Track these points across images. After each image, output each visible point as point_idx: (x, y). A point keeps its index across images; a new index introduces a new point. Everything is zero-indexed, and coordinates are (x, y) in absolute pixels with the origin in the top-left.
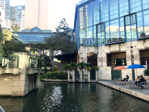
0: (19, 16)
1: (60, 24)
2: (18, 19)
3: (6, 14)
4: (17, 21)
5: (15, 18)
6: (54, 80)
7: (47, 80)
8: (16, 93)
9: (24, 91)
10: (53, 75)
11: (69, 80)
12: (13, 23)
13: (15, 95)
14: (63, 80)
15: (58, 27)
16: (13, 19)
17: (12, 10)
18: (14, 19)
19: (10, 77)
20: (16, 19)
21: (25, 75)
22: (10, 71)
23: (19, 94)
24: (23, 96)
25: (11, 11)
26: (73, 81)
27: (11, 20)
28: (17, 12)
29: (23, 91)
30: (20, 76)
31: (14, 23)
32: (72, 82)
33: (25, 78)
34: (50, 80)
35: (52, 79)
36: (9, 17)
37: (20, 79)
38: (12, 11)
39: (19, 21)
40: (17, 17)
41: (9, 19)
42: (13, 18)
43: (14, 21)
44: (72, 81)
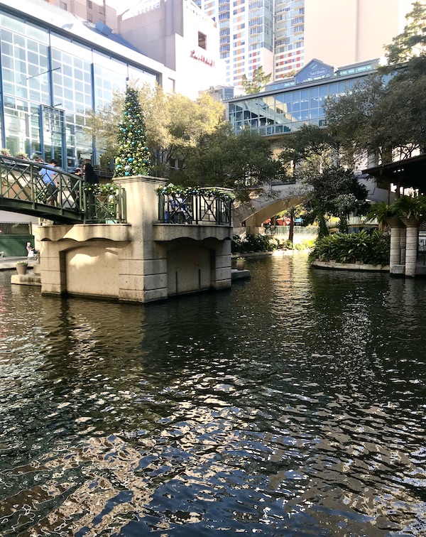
0: (297, 24)
1: (411, 20)
2: (294, 39)
3: (255, 29)
4: (290, 48)
5: (283, 37)
6: (345, 267)
7: (323, 264)
8: (128, 291)
9: (145, 290)
10: (342, 248)
11: (392, 267)
12: (277, 58)
13: (125, 296)
14: (379, 268)
15: (394, 39)
16: (276, 43)
17: (272, 6)
18: (280, 42)
19: (113, 249)
20: (286, 40)
21: (142, 243)
22: (104, 232)
23: (134, 297)
24: (143, 301)
25: (269, 13)
26: (407, 273)
27: (271, 50)
28: (287, 10)
29: (142, 289)
30: (132, 246)
31: (282, 57)
32: (402, 276)
33: (142, 251)
34: (333, 264)
35: (338, 261)
36: (262, 37)
37: (132, 254)
38: (271, 10)
39: (299, 44)
40: (289, 32)
41: (265, 45)
42: (278, 39)
43: (282, 50)
44: (401, 272)
